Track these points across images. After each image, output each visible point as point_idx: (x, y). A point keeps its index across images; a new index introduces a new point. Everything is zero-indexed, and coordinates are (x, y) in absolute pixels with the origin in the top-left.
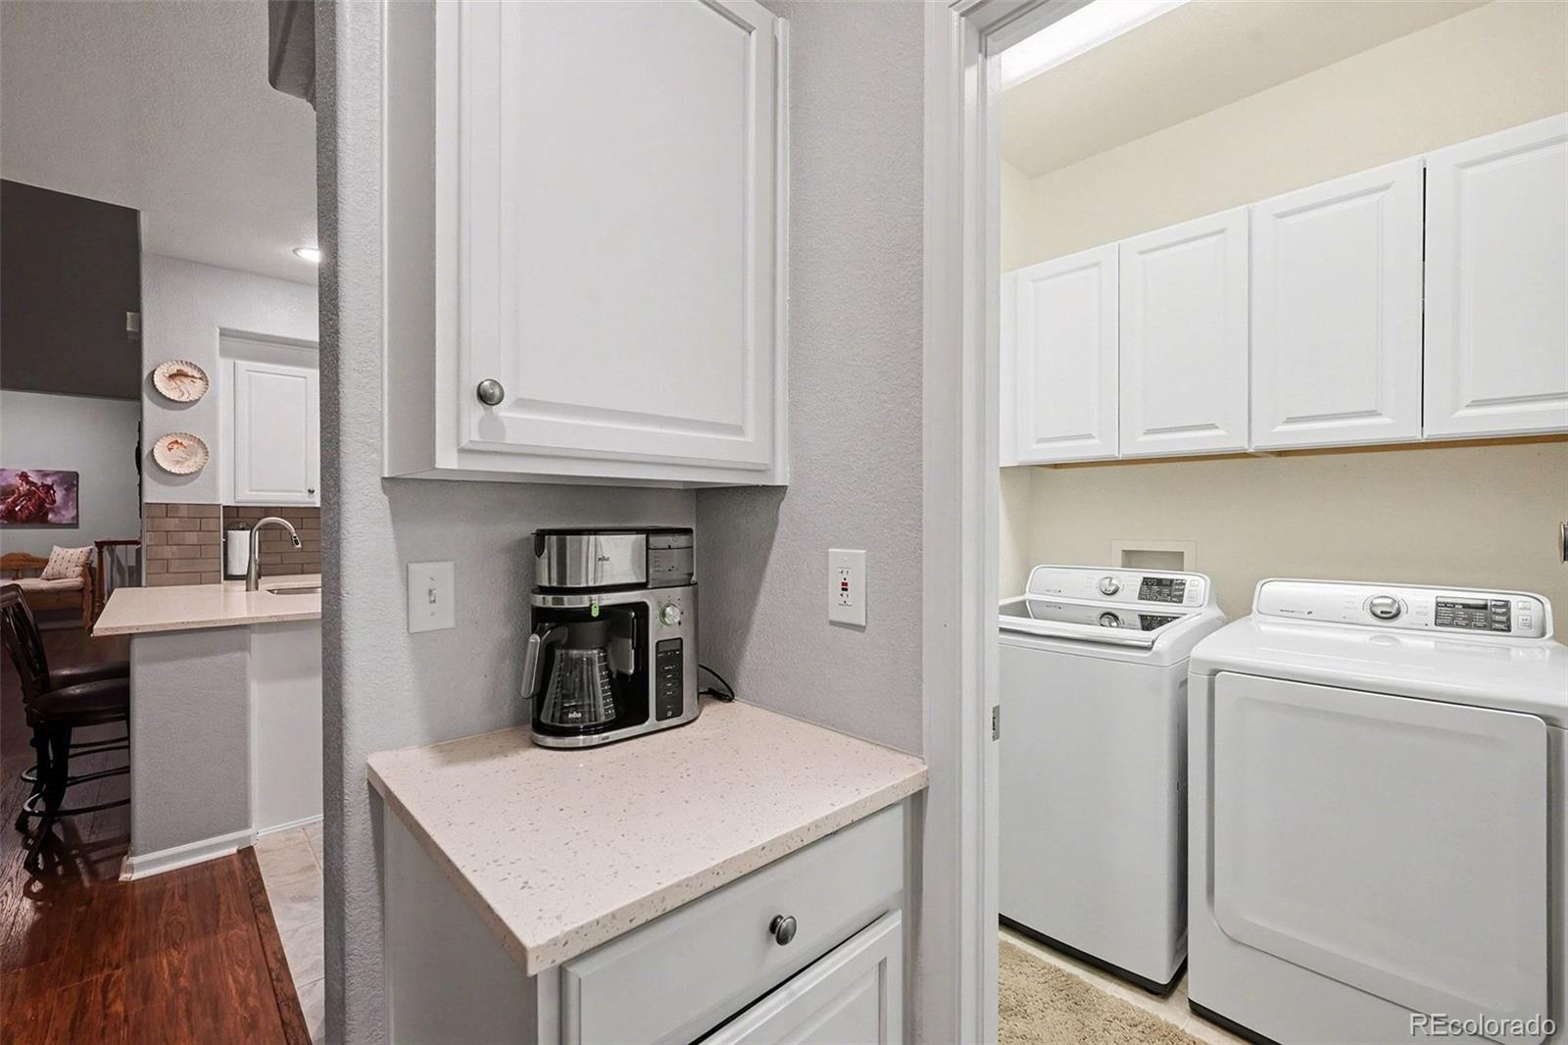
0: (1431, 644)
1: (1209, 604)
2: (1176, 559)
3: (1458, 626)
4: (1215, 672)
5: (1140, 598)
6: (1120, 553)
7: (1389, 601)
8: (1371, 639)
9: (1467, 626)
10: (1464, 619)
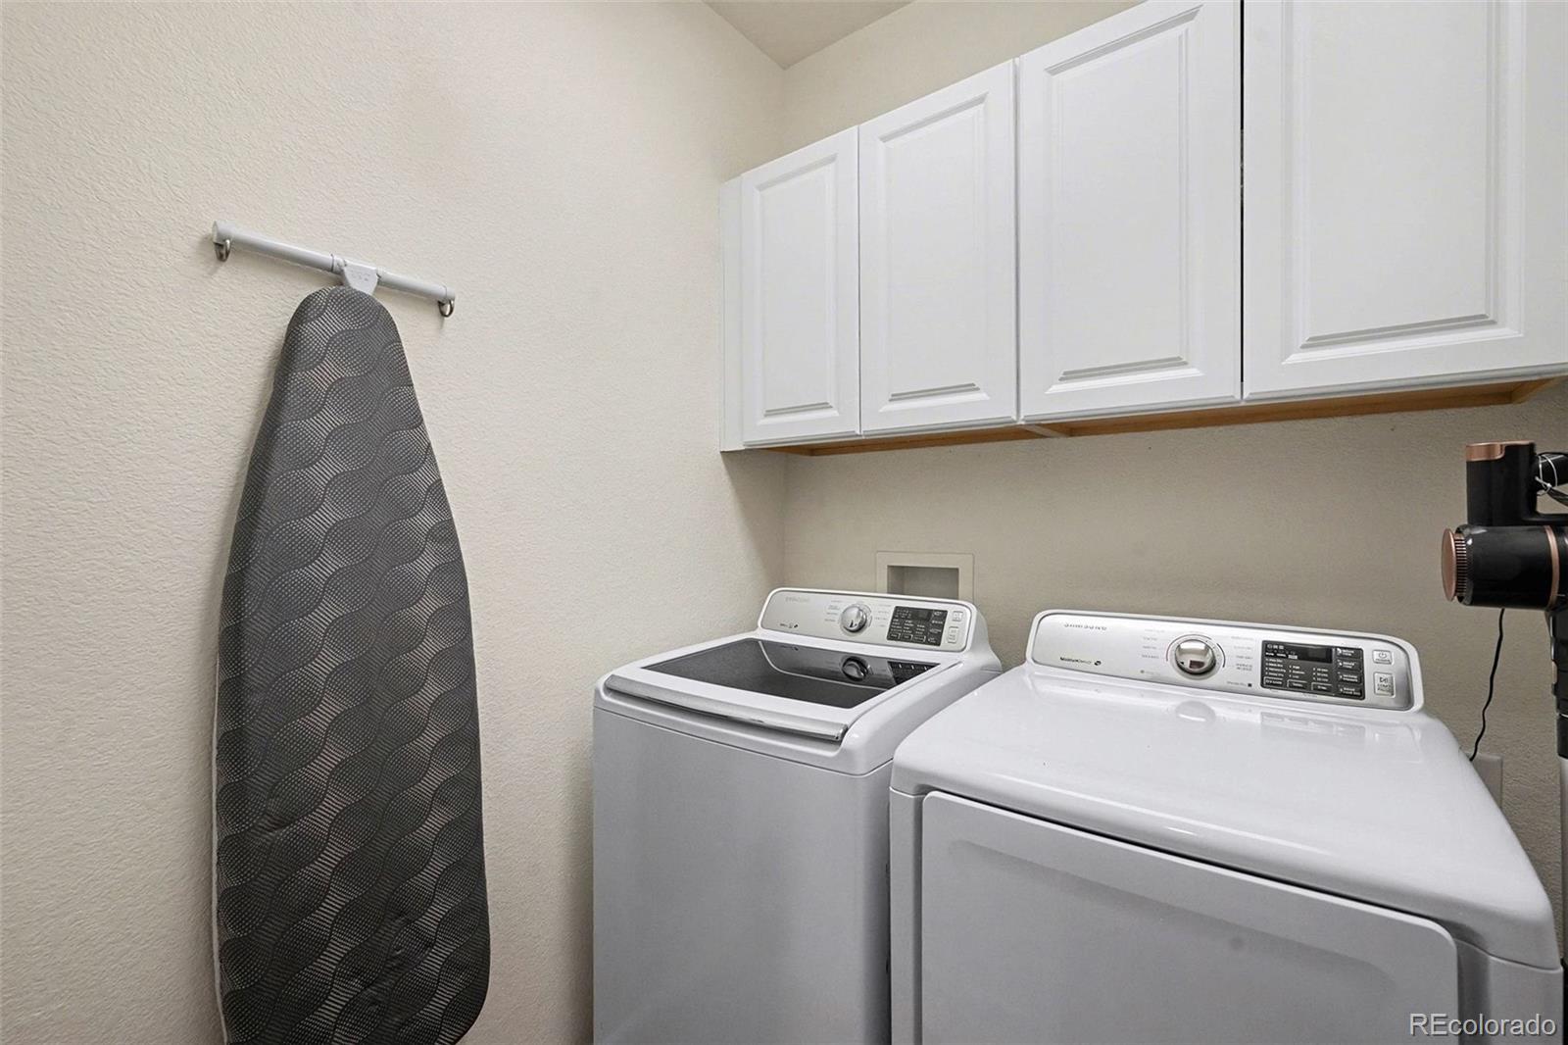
0: (1255, 718)
1: (973, 648)
2: (946, 580)
3: (1293, 688)
4: (924, 790)
5: (890, 637)
6: (884, 573)
7: (1202, 647)
8: (1179, 709)
9: (1304, 689)
10: (1301, 677)
